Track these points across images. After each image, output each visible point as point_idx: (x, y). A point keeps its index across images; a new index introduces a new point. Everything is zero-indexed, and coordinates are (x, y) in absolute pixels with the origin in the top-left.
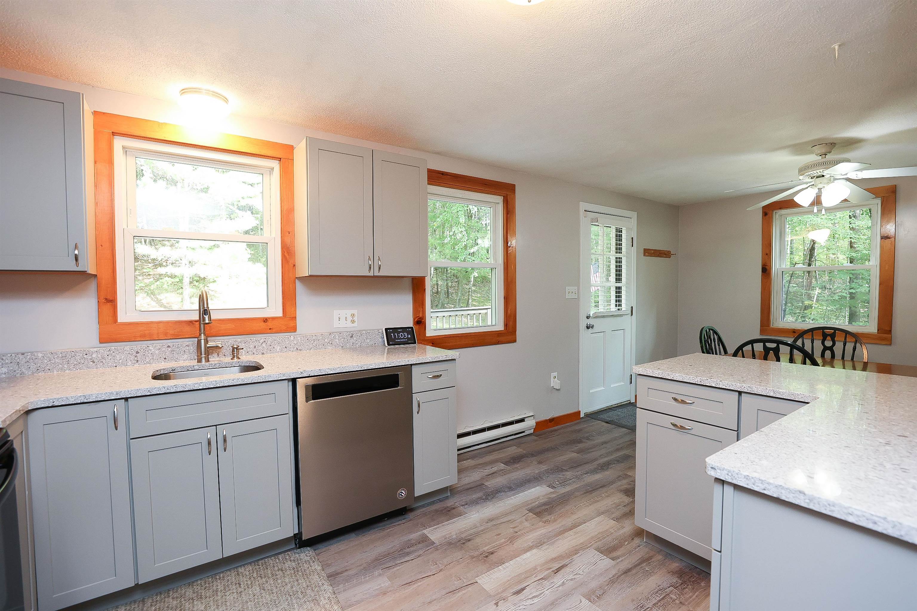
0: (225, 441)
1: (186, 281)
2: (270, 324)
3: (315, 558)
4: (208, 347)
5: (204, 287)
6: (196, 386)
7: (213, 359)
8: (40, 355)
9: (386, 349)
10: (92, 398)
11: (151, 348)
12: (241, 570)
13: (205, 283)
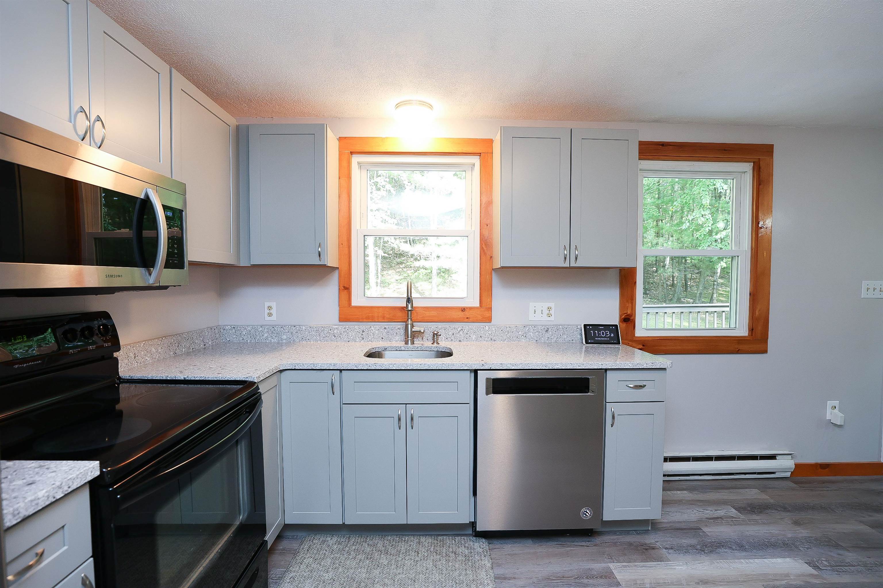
0: (412, 419)
1: (435, 272)
2: (467, 313)
3: (487, 552)
4: (413, 332)
5: (449, 277)
6: (390, 366)
7: (418, 342)
8: (304, 328)
9: (584, 347)
10: (318, 366)
11: (372, 328)
12: (423, 539)
13: (449, 274)
